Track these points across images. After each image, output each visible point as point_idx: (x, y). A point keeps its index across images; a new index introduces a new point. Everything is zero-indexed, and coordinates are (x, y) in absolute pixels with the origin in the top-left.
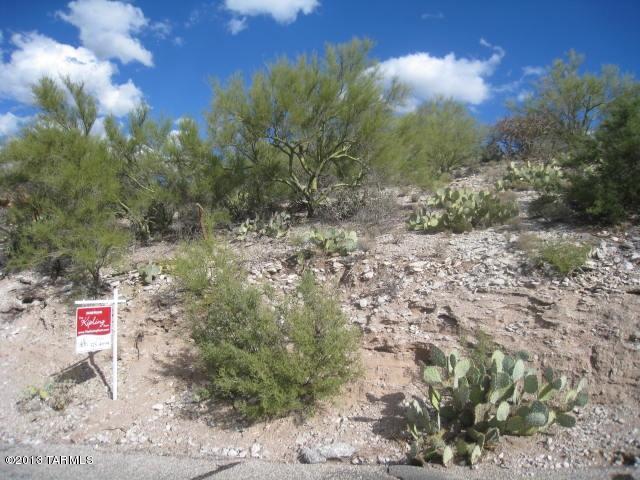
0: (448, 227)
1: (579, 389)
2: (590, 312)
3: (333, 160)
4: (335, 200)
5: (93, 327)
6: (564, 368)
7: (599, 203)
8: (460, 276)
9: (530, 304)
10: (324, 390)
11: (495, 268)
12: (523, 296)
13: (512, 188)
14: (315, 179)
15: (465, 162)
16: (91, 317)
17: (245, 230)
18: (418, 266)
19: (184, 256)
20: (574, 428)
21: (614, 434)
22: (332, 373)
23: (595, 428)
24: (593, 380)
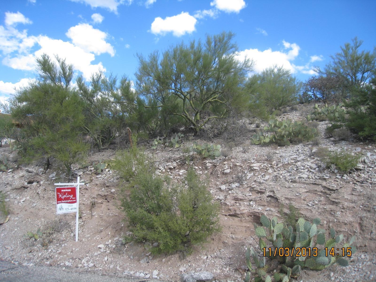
0: (276, 143)
1: (351, 243)
2: (359, 195)
3: (210, 102)
4: (210, 126)
5: (66, 199)
6: (342, 229)
7: (366, 129)
8: (281, 172)
9: (322, 189)
10: (196, 239)
11: (302, 168)
12: (318, 185)
13: (317, 120)
14: (199, 114)
15: (289, 104)
16: (65, 193)
17: (156, 143)
18: (256, 166)
19: (120, 158)
20: (348, 267)
21: (373, 272)
22: (202, 230)
23: (361, 267)
24: (360, 237)
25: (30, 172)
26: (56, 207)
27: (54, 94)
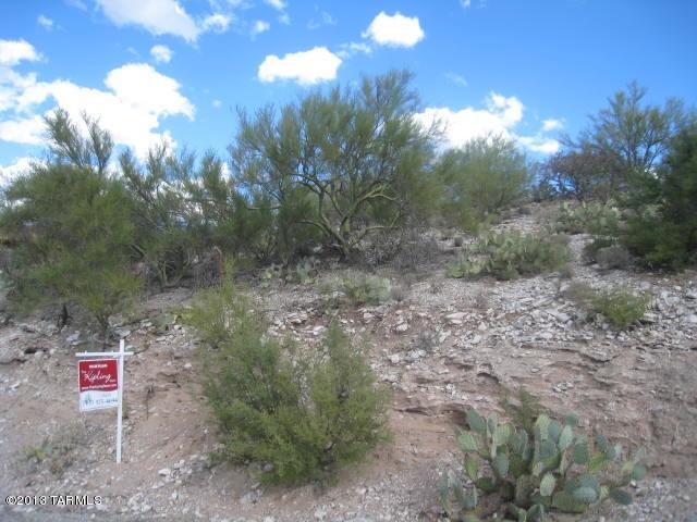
0: (493, 274)
1: (637, 460)
2: (649, 371)
3: (368, 199)
4: (370, 243)
5: (98, 382)
6: (620, 435)
7: (659, 248)
8: (503, 329)
9: (580, 360)
10: (347, 457)
11: (542, 320)
12: (573, 352)
13: (566, 231)
14: (348, 221)
15: (514, 202)
16: (95, 371)
17: (269, 276)
18: (456, 317)
19: (200, 304)
20: (631, 506)
21: (678, 514)
22: (356, 438)
23: (655, 505)
24: (653, 449)
25: (29, 332)
26: (78, 399)
27: (76, 184)
